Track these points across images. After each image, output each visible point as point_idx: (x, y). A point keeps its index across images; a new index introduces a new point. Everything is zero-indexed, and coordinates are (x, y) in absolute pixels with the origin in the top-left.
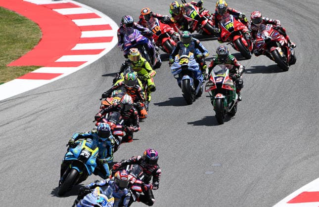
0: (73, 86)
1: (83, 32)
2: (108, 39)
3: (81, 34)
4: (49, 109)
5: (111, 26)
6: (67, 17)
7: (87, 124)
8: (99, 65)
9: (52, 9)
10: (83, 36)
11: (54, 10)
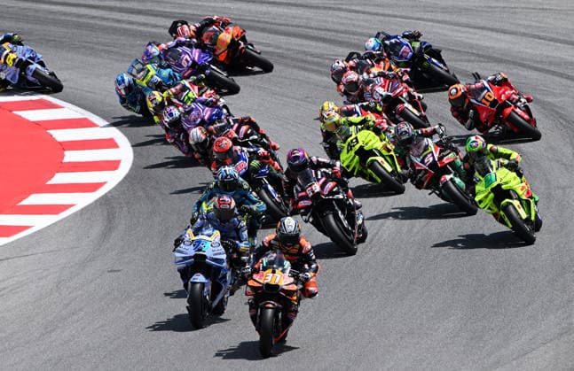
0: (51, 249)
1: (66, 153)
2: (113, 165)
3: (63, 156)
4: (8, 290)
5: (117, 141)
6: (38, 124)
7: (75, 317)
8: (95, 212)
9: (11, 111)
10: (66, 160)
11: (14, 112)
